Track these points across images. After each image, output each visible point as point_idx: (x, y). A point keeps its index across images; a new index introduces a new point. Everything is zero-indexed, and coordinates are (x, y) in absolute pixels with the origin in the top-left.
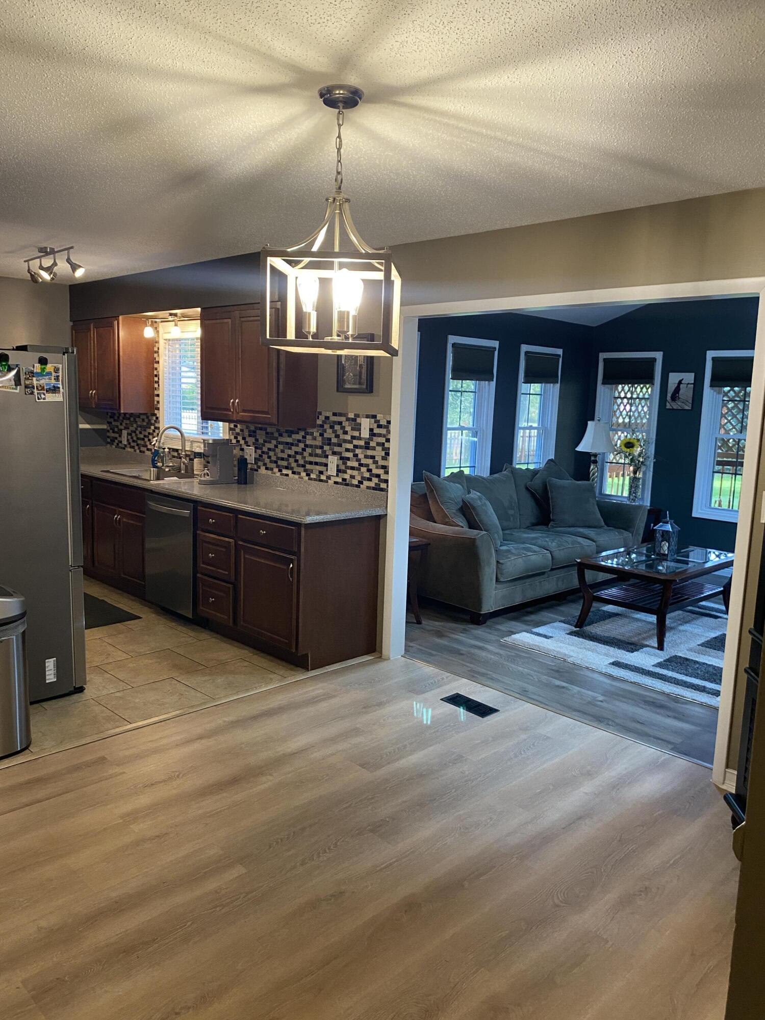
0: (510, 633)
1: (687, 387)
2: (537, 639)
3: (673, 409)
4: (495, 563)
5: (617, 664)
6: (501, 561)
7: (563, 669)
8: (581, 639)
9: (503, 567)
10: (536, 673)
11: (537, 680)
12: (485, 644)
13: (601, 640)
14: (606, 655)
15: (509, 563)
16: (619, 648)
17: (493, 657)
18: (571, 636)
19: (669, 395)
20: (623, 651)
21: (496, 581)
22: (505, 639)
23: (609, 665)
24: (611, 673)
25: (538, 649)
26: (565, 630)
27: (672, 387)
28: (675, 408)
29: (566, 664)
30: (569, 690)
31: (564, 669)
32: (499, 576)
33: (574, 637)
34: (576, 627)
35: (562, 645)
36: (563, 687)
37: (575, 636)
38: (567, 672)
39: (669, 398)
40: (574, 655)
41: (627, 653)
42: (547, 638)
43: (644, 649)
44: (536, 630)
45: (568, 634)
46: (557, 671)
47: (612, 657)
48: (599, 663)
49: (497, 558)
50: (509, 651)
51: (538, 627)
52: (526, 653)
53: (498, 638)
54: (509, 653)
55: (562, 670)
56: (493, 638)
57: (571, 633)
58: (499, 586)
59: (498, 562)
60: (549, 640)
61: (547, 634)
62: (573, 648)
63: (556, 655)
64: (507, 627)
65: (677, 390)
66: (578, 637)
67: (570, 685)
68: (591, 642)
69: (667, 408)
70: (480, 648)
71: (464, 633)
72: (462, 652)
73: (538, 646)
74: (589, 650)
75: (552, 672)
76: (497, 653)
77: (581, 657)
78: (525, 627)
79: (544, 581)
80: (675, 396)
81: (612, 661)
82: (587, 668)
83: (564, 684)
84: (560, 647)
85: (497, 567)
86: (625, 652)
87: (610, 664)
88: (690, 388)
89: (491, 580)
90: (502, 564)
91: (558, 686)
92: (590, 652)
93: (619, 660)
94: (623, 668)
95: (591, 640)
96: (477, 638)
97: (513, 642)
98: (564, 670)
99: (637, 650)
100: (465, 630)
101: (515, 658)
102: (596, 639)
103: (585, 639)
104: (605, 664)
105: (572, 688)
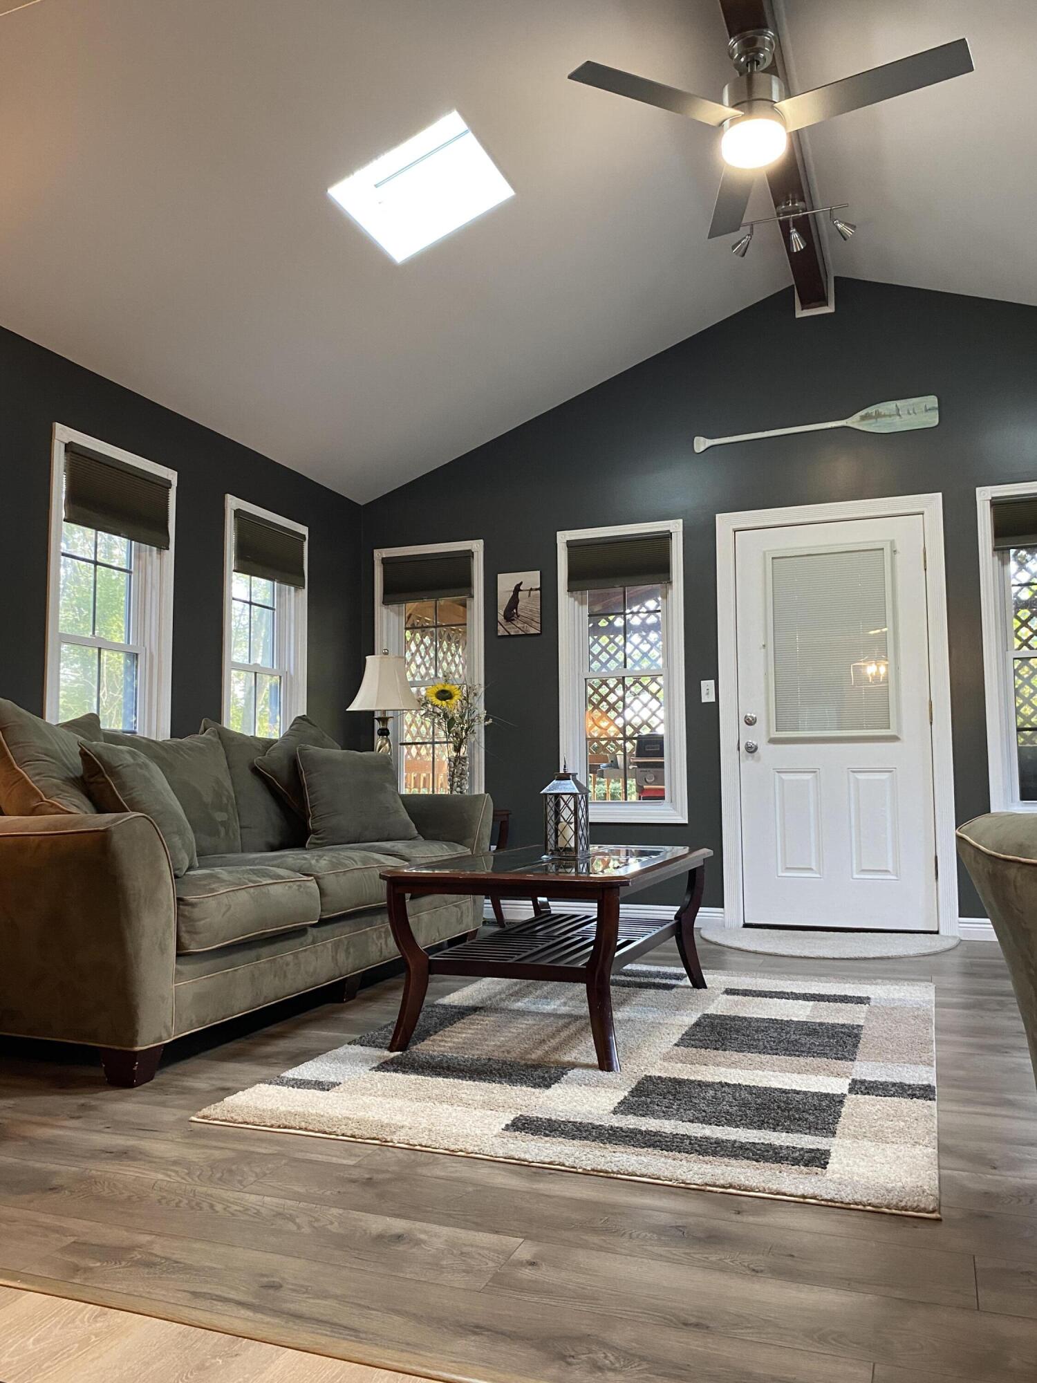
0: (222, 1093)
1: (529, 596)
2: (298, 1097)
3: (510, 636)
4: (172, 902)
5: (523, 1125)
6: (188, 898)
7: (383, 1172)
8: (413, 1077)
9: (196, 913)
10: (302, 1205)
11: (306, 1230)
12: (141, 1138)
13: (462, 1071)
14: (488, 1105)
15: (212, 903)
16: (512, 1082)
17: (160, 1176)
18: (387, 1074)
19: (501, 612)
20: (524, 1088)
21: (178, 955)
22: (205, 1111)
23: (507, 1133)
24: (523, 1156)
25: (303, 1125)
26: (366, 1061)
27: (504, 598)
28: (512, 633)
29: (389, 1154)
30: (418, 1243)
31: (388, 1171)
32: (186, 938)
33: (394, 1074)
34: (391, 1050)
35: (367, 1099)
36: (399, 1238)
37: (396, 1071)
38: (399, 1178)
39: (500, 618)
40: (406, 1123)
41: (537, 1091)
42: (323, 1089)
43: (570, 1073)
44: (291, 1073)
45: (378, 1069)
46: (369, 1182)
47: (504, 1107)
48: (478, 1132)
49: (177, 890)
50: (216, 1148)
51: (297, 1064)
52: (270, 1141)
53: (185, 1113)
54: (217, 1154)
55: (381, 1176)
56: (169, 1115)
57: (384, 1066)
58: (187, 968)
59: (180, 900)
60: (331, 1094)
61: (323, 1078)
62: (398, 1103)
63: (357, 1132)
64: (210, 1078)
65: (514, 601)
66: (404, 1072)
67: (418, 1225)
68: (440, 1079)
69: (499, 634)
70: (123, 1155)
71: (79, 1117)
72: (56, 1182)
73: (303, 1115)
74: (441, 1102)
75: (353, 1188)
76: (175, 1163)
77: (425, 1123)
78: (264, 1071)
79: (305, 950)
80: (510, 615)
81: (508, 1118)
82: (452, 1154)
83: (398, 1225)
84: (365, 1107)
85: (179, 915)
86: (529, 1089)
87: (507, 1128)
88: (535, 596)
89: (163, 950)
90: (192, 905)
91: (380, 1238)
92: (445, 1106)
93: (526, 1114)
94: (547, 1136)
95: (439, 1075)
96: (117, 1126)
97: (228, 1117)
98: (388, 1176)
99: (557, 1079)
100: (83, 1107)
101: (234, 1167)
102: (448, 1068)
103: (422, 1073)
104: (495, 1133)
105: (425, 1232)
